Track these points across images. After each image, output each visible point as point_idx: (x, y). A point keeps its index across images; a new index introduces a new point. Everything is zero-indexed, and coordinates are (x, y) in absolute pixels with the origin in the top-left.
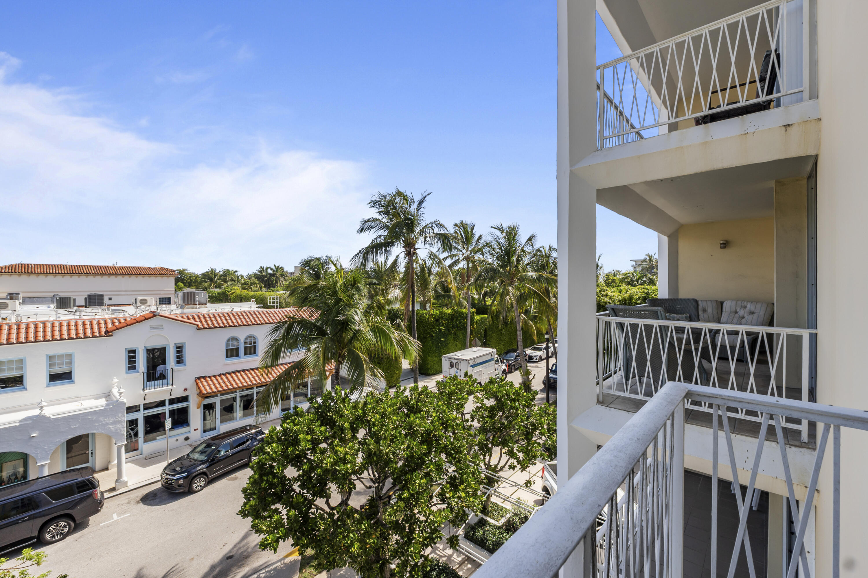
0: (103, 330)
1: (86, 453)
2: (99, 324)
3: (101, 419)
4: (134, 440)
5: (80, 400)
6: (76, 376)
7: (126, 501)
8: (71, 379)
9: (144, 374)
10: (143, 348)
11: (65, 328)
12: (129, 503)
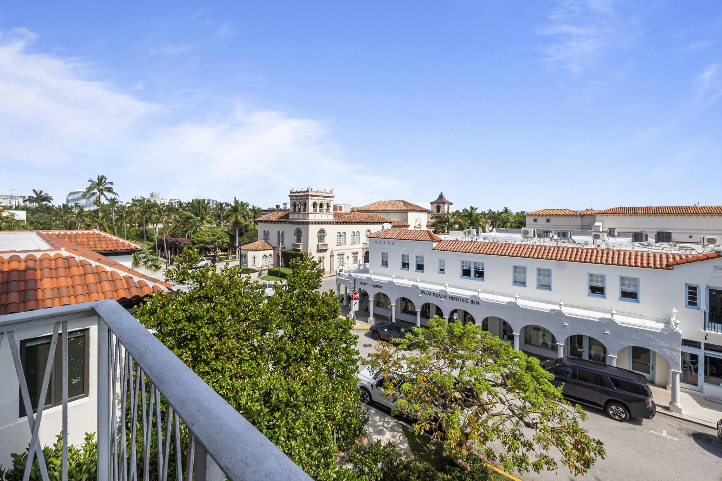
0: (665, 263)
1: (647, 365)
2: (661, 257)
3: (657, 340)
4: (694, 374)
5: (643, 319)
6: (641, 296)
7: (678, 426)
8: (637, 299)
9: (705, 313)
10: (705, 287)
11: (633, 257)
12: (680, 429)
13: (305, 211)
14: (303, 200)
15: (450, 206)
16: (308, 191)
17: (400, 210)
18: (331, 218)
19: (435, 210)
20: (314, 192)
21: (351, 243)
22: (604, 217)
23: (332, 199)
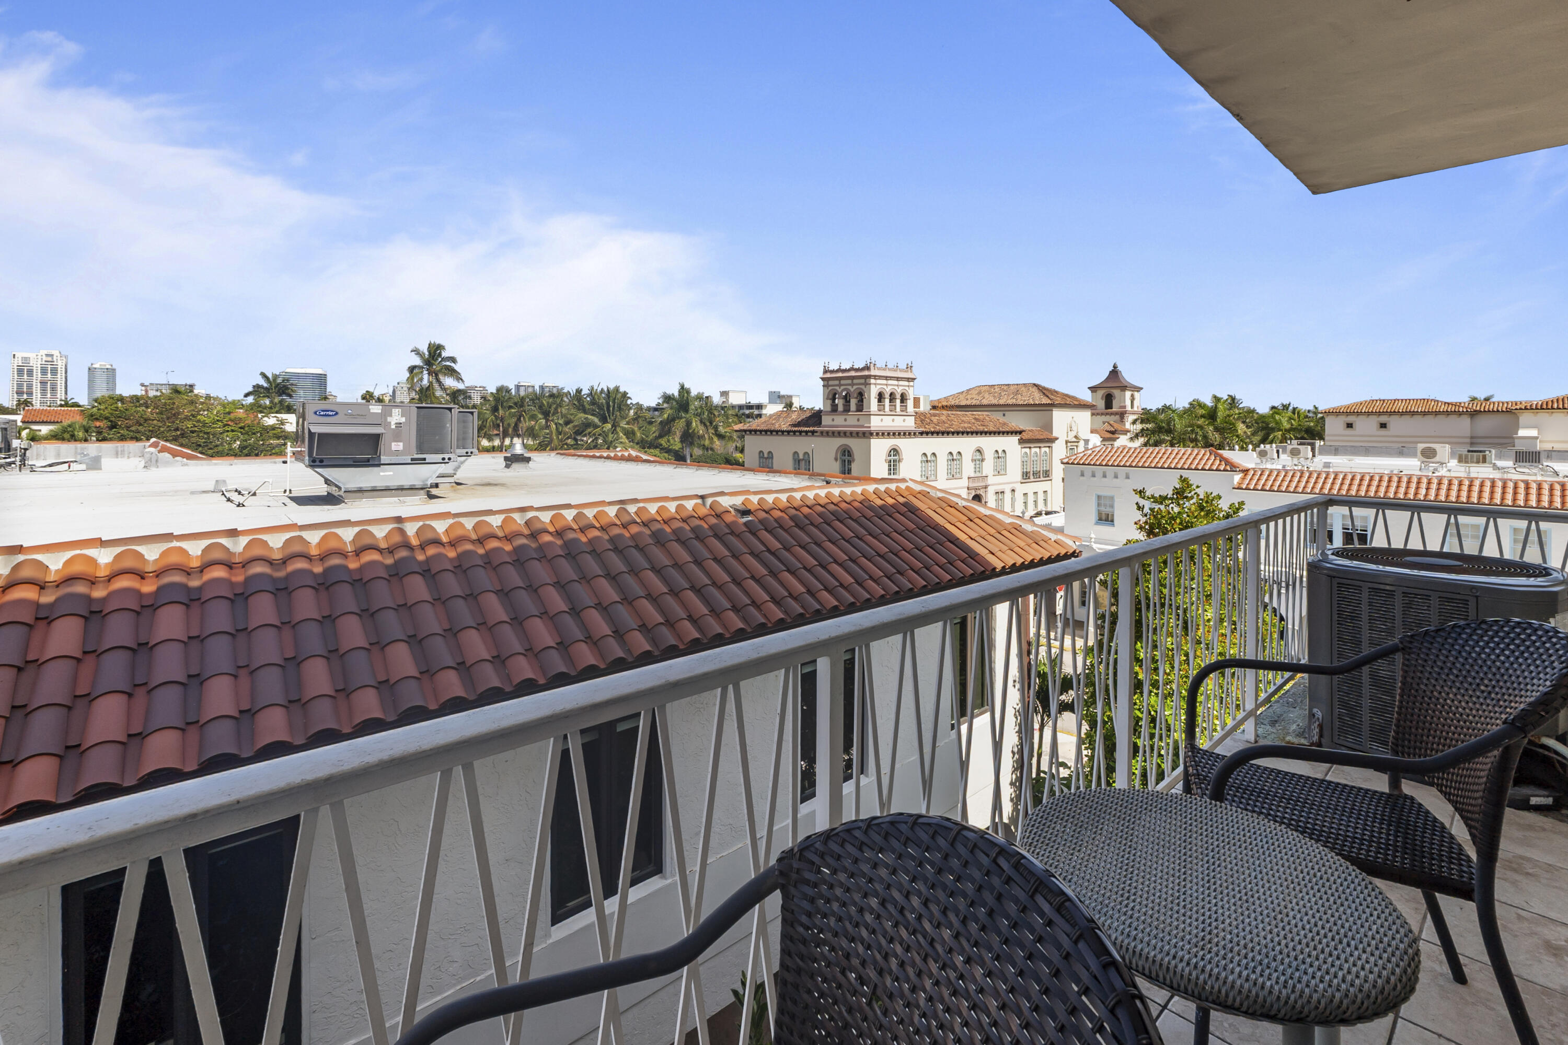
13: (860, 408)
14: (855, 387)
15: (1136, 394)
16: (867, 368)
17: (1035, 405)
18: (909, 423)
19: (1101, 404)
20: (879, 369)
21: (946, 477)
22: (1543, 416)
23: (911, 384)
